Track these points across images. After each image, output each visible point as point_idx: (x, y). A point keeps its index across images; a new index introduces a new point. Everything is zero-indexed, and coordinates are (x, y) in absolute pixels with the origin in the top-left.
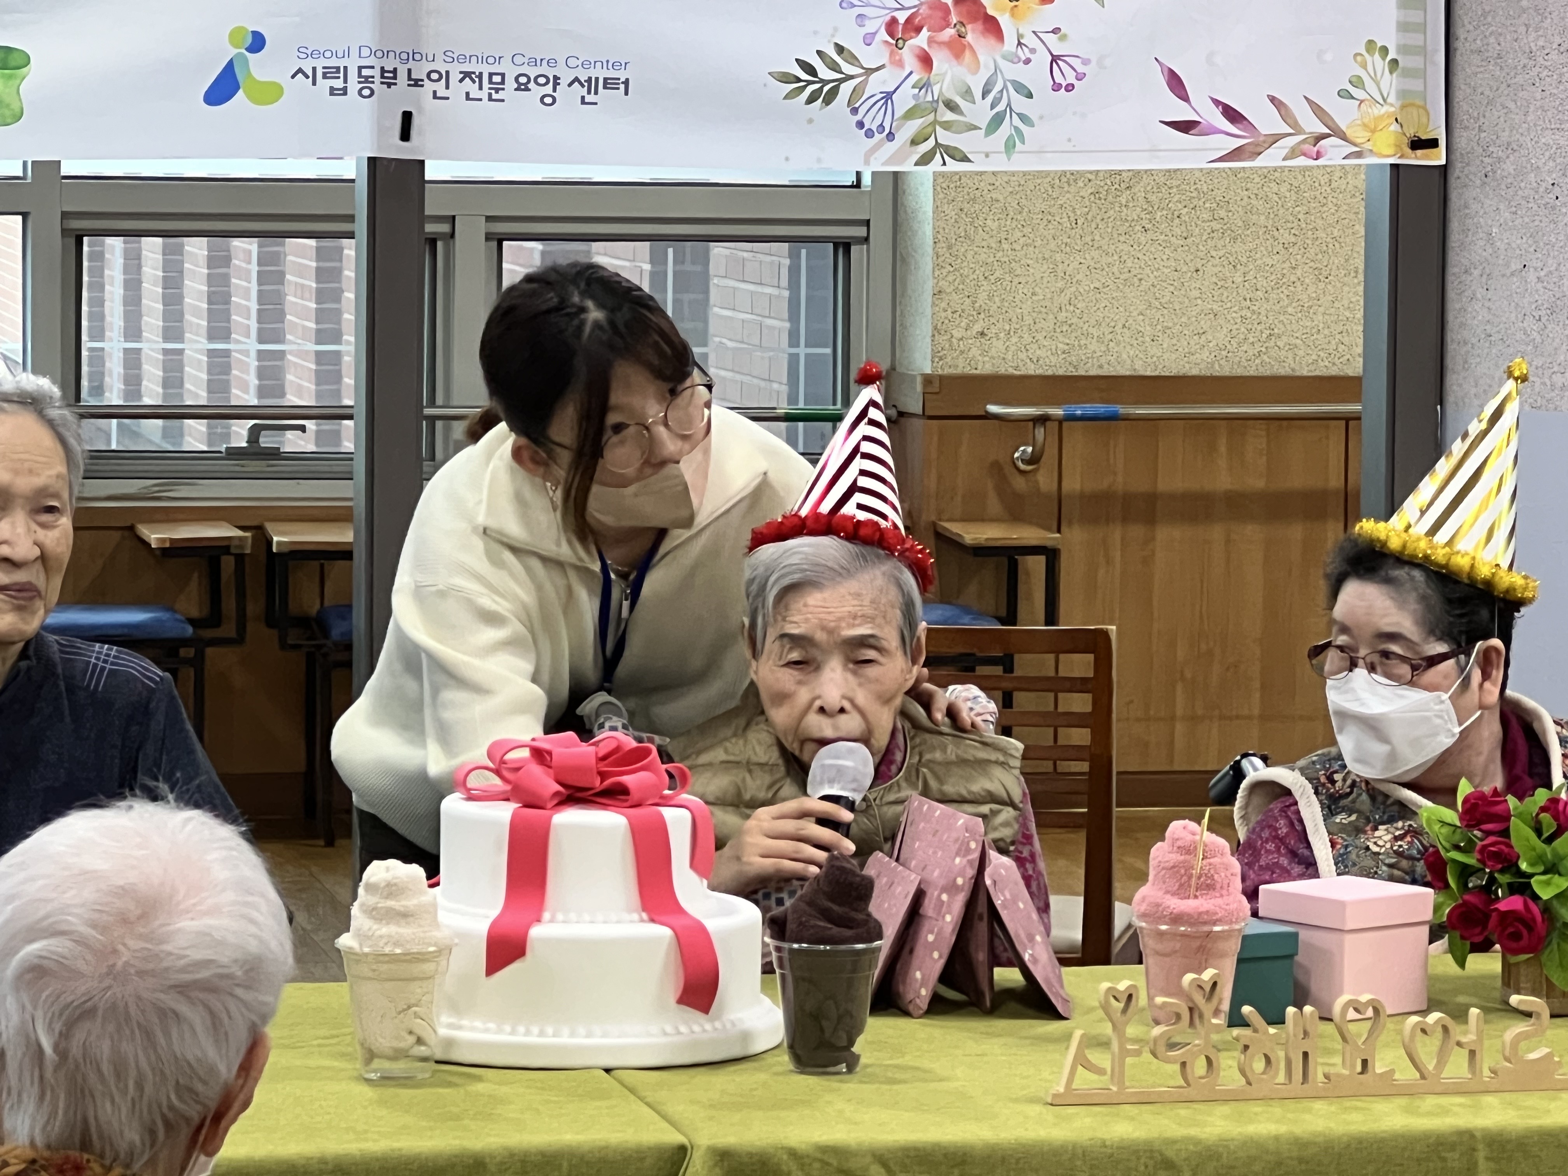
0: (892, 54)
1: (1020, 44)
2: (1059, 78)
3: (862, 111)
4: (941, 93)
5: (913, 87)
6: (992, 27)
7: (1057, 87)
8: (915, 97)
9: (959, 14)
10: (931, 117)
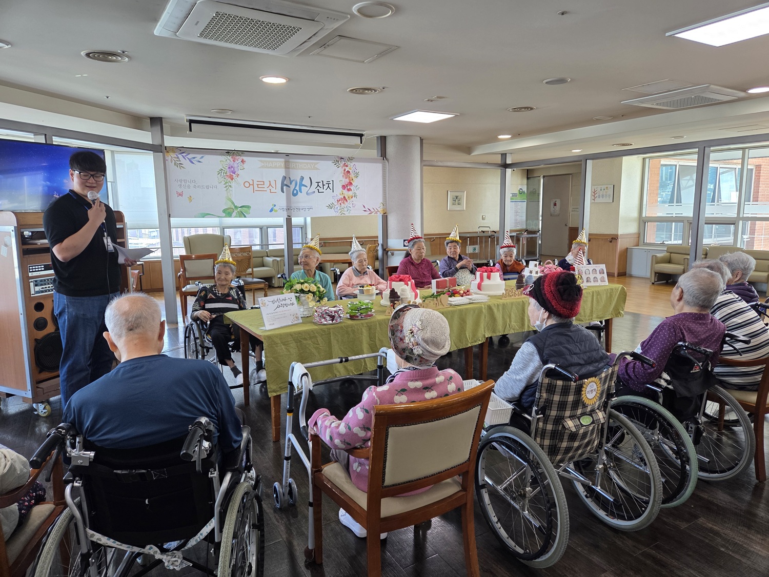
1: (349, 202)
2: (353, 206)
3: (335, 209)
4: (342, 207)
5: (340, 207)
6: (347, 200)
9: (344, 199)
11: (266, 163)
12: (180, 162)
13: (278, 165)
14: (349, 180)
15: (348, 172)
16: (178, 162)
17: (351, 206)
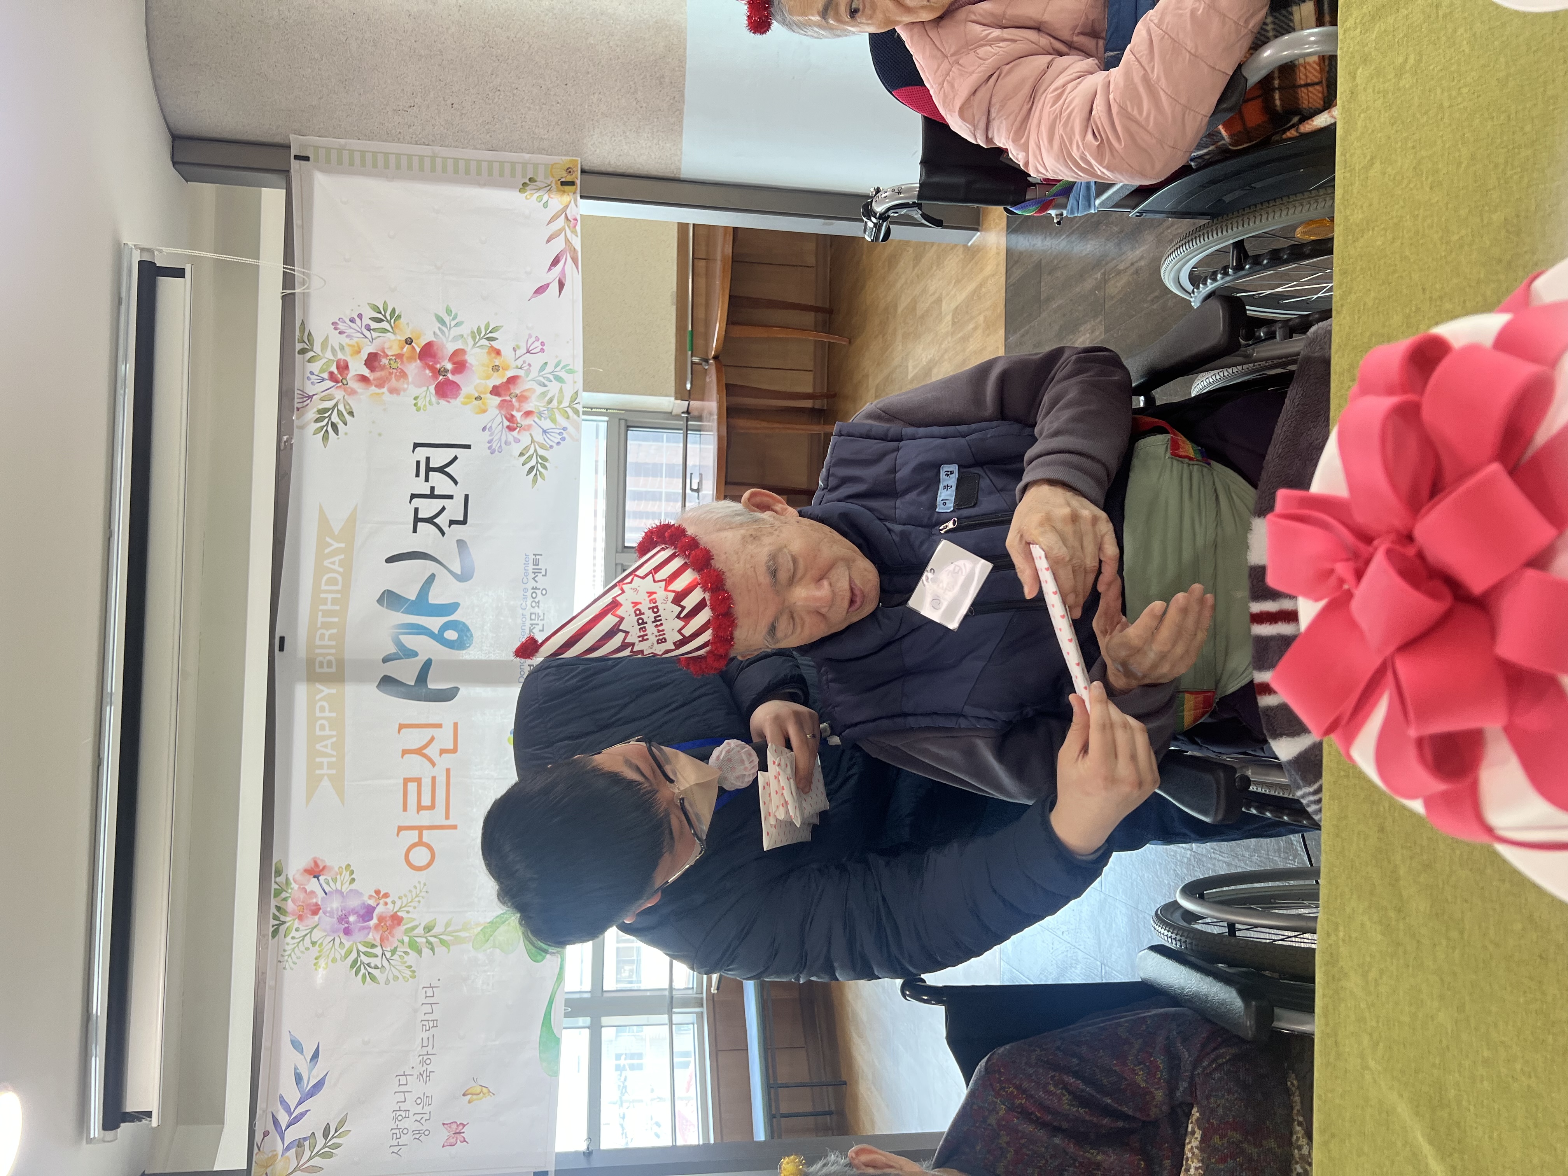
0: (524, 430)
1: (521, 368)
2: (538, 350)
3: (551, 443)
4: (544, 407)
5: (541, 420)
6: (512, 380)
7: (542, 350)
8: (545, 419)
9: (505, 395)
10: (555, 410)
11: (320, 766)
12: (319, 1135)
13: (327, 714)
14: (411, 359)
15: (372, 361)
16: (321, 1142)
17: (536, 361)
